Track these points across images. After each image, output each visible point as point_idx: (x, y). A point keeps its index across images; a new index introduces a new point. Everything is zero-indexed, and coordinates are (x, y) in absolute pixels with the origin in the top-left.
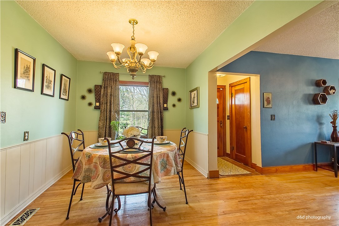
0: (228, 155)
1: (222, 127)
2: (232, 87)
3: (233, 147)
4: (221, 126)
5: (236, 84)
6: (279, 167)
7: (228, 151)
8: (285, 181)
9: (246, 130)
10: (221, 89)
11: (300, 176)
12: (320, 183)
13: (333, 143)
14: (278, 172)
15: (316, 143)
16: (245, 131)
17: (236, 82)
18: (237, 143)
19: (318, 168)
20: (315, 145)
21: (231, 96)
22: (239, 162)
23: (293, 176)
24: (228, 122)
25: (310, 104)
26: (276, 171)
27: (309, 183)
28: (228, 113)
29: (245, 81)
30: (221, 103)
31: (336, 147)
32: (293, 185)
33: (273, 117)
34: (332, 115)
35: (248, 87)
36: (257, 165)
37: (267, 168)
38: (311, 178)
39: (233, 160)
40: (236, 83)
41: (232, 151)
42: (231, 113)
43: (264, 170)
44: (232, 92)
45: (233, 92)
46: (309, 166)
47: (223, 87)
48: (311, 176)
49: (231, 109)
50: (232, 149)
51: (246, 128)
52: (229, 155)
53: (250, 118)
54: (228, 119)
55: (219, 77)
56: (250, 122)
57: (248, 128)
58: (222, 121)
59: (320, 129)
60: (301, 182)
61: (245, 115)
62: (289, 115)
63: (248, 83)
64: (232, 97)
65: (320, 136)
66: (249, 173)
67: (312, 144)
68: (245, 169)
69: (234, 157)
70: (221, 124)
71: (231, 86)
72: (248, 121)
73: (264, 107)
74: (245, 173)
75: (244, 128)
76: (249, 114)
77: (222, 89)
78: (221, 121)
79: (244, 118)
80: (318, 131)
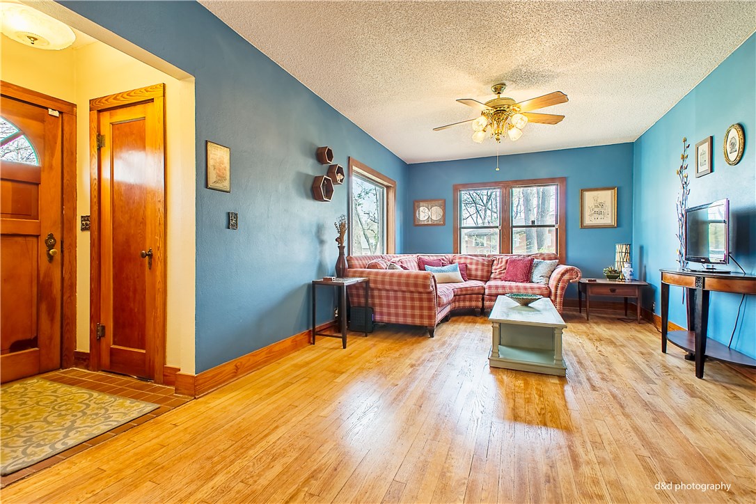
0: (82, 359)
1: (58, 257)
2: (99, 111)
3: (103, 328)
4: (51, 258)
5: (116, 103)
6: (244, 359)
7: (83, 344)
8: (257, 397)
9: (150, 264)
10: (51, 112)
11: (286, 366)
12: (325, 372)
13: (340, 281)
14: (241, 374)
15: (314, 283)
16: (147, 265)
17: (115, 97)
18: (119, 309)
19: (317, 337)
20: (313, 287)
21: (95, 144)
22: (124, 375)
23: (274, 373)
24: (83, 241)
25: (308, 197)
26: (236, 372)
27: (307, 379)
28: (83, 207)
29: (148, 96)
30: (51, 167)
31: (347, 286)
32: (274, 402)
33: (232, 221)
34: (338, 225)
35: (159, 118)
36: (181, 372)
37: (209, 373)
38: (308, 363)
39: (100, 373)
40: (115, 99)
41: (99, 340)
42: (96, 208)
43: (201, 381)
44: (99, 131)
45: (107, 131)
46: (302, 337)
47: (65, 109)
48: (307, 360)
49: (96, 193)
50: (97, 335)
51: (151, 256)
52: (84, 360)
53: (162, 222)
54: (83, 229)
55: (28, 42)
56: (162, 235)
57: (158, 255)
58: (58, 236)
59: (321, 252)
60: (292, 384)
61: (149, 212)
62: (268, 217)
63: (159, 102)
64: (99, 150)
65: (321, 267)
66: (149, 407)
67: (309, 286)
68: (136, 397)
69: (106, 359)
70: (51, 247)
71: (100, 108)
72: (157, 231)
73: (206, 186)
74: (135, 415)
75: (143, 256)
76: (162, 210)
77: (56, 114)
78: (51, 236)
79: (144, 223)
80: (318, 258)
